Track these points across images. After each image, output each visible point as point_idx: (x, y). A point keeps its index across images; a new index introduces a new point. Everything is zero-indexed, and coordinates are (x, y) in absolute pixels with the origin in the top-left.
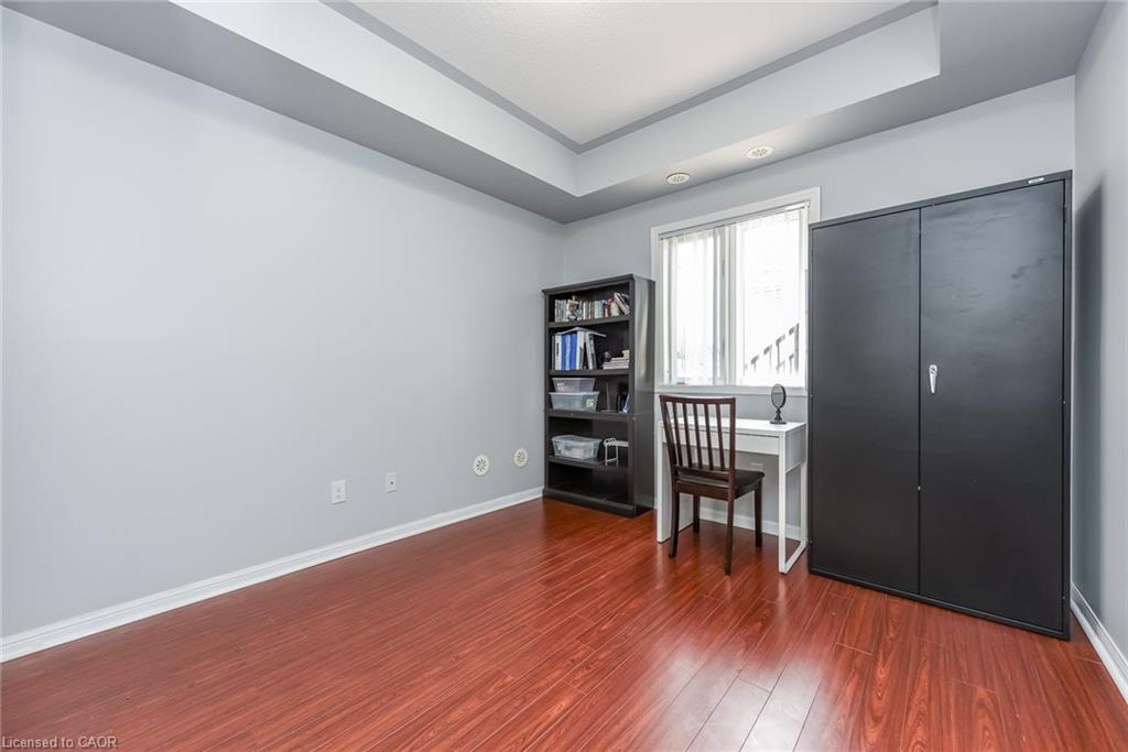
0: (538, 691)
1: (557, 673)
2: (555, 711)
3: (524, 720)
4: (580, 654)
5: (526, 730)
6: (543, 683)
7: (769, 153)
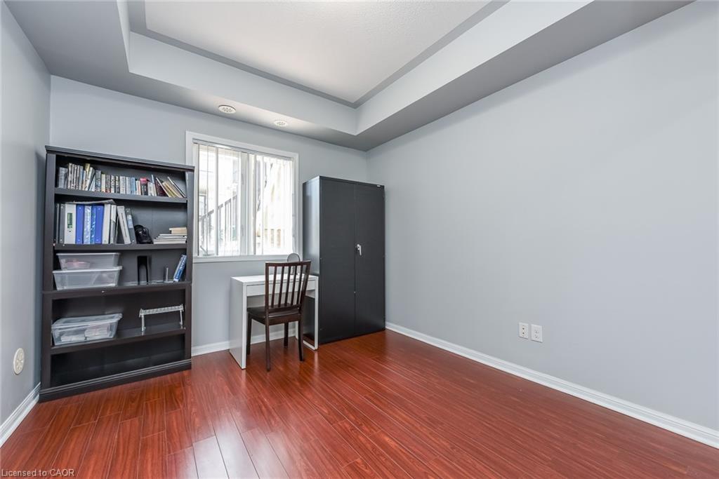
0: (373, 447)
1: (361, 438)
2: (392, 444)
3: (397, 457)
4: (347, 426)
5: (404, 457)
6: (368, 445)
7: (285, 125)
